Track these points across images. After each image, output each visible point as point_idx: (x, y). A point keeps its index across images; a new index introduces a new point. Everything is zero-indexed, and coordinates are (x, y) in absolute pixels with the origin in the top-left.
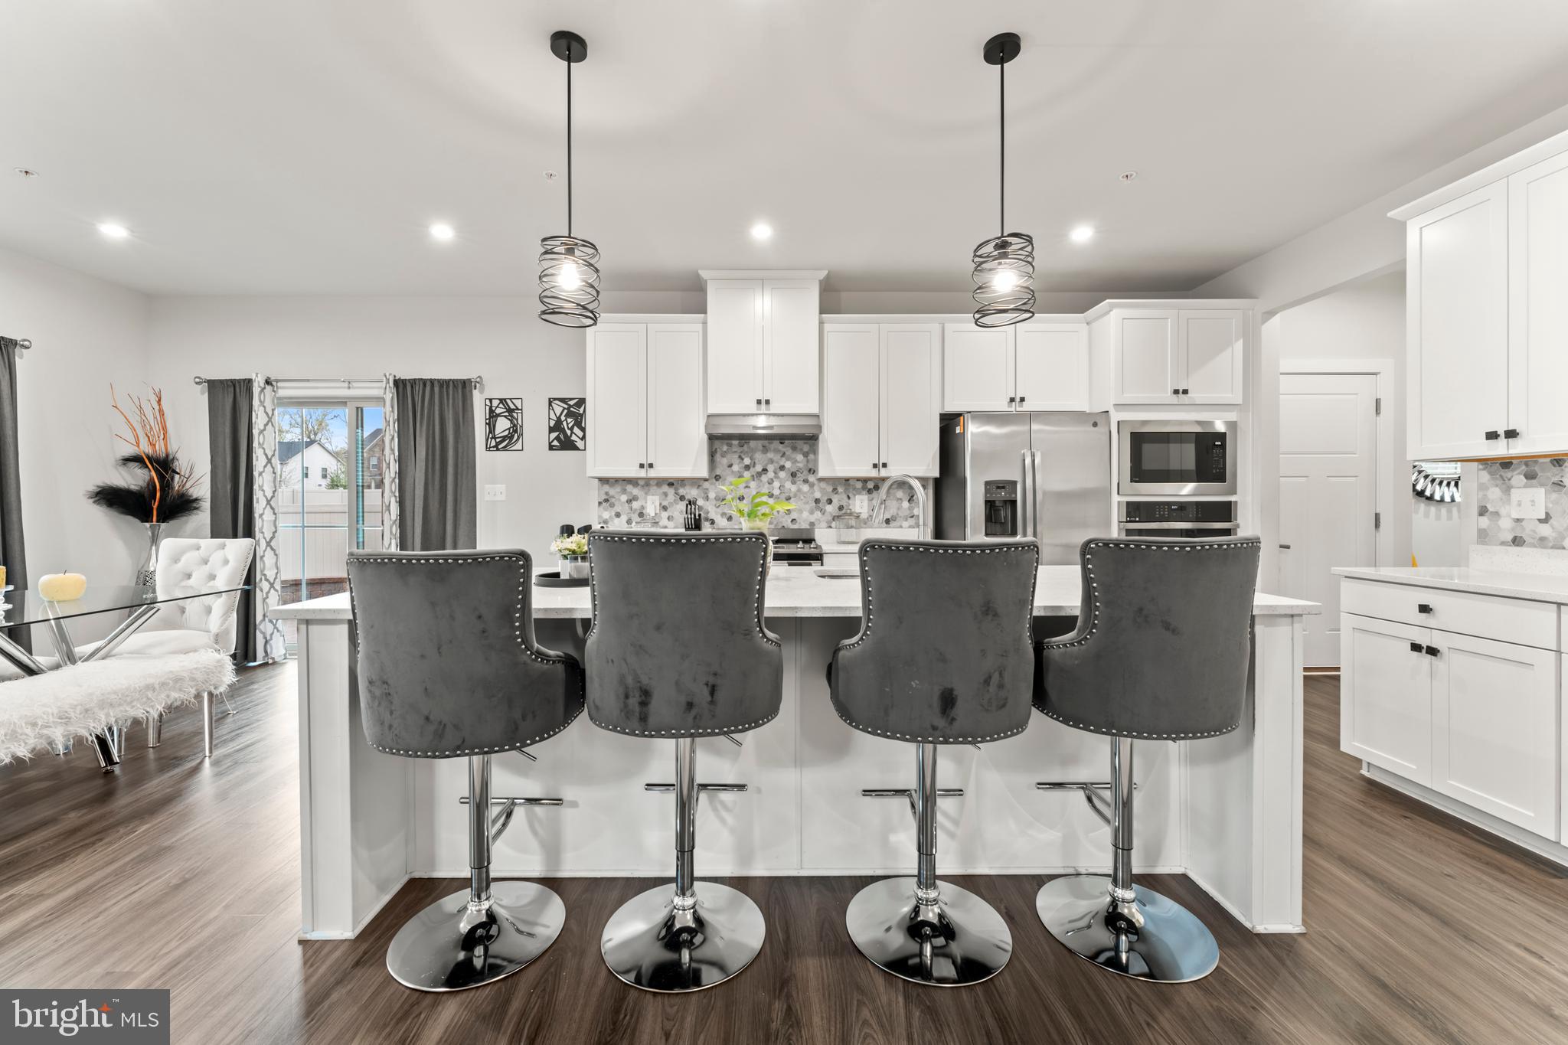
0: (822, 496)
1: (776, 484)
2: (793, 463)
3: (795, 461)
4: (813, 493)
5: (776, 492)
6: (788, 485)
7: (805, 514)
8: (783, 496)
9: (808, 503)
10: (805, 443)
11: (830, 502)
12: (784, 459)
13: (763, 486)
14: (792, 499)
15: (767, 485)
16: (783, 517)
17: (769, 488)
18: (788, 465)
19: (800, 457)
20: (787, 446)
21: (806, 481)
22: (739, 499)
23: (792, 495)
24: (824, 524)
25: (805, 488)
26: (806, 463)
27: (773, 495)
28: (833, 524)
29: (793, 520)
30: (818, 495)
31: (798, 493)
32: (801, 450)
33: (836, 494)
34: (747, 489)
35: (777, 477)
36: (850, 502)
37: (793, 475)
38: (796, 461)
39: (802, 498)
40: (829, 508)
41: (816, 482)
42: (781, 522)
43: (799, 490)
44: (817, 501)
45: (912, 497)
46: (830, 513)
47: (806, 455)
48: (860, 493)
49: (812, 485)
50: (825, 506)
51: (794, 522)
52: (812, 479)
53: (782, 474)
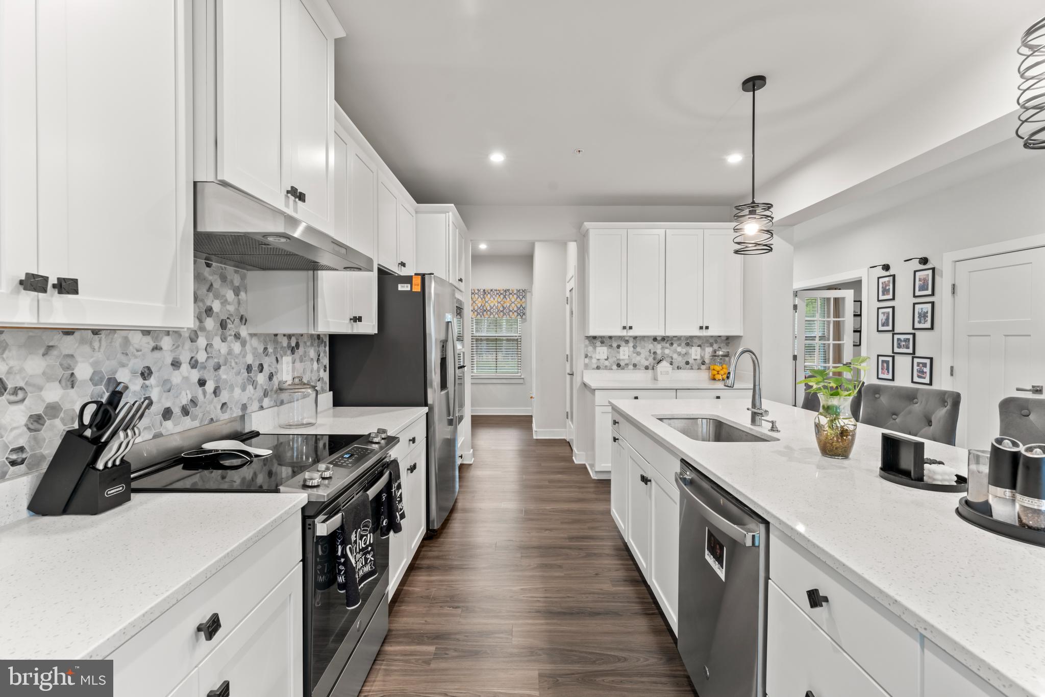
0: (254, 360)
1: (202, 342)
2: (222, 303)
3: (225, 302)
4: (244, 357)
5: (202, 357)
6: (217, 342)
7: (237, 391)
8: (211, 363)
9: (238, 373)
10: (236, 272)
11: (261, 368)
12: (211, 294)
13: (183, 344)
14: (222, 368)
15: (188, 344)
16: (211, 402)
17: (191, 350)
18: (216, 306)
19: (230, 295)
20: (214, 273)
21: (237, 336)
22: (142, 374)
23: (221, 361)
24: (256, 405)
25: (237, 347)
26: (237, 306)
27: (197, 361)
28: (266, 402)
29: (224, 404)
30: (249, 359)
31: (229, 357)
32: (232, 282)
33: (266, 356)
34: (157, 354)
35: (202, 329)
36: (278, 366)
37: (223, 325)
38: (226, 300)
39: (233, 364)
40: (261, 378)
41: (248, 338)
42: (209, 413)
43: (230, 352)
44: (249, 368)
45: (319, 356)
46: (261, 384)
47: (237, 292)
48: (285, 354)
49: (244, 344)
50: (256, 376)
51: (225, 407)
52: (244, 332)
53: (210, 323)
